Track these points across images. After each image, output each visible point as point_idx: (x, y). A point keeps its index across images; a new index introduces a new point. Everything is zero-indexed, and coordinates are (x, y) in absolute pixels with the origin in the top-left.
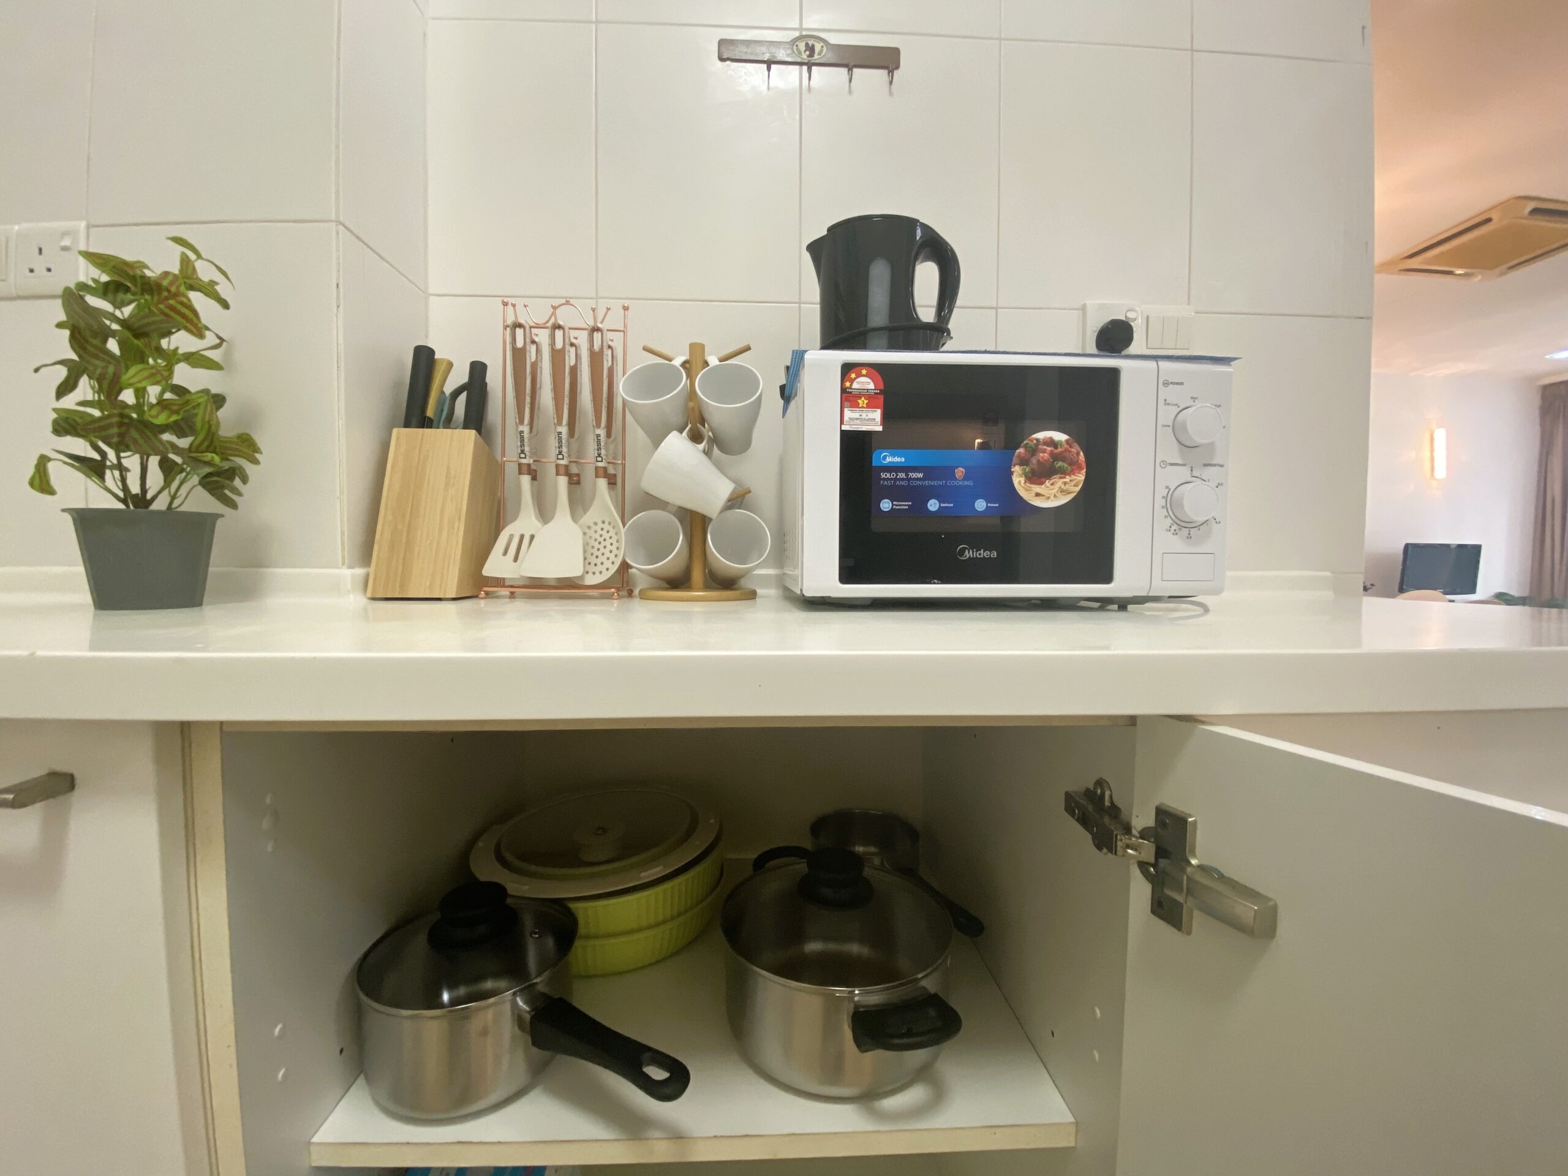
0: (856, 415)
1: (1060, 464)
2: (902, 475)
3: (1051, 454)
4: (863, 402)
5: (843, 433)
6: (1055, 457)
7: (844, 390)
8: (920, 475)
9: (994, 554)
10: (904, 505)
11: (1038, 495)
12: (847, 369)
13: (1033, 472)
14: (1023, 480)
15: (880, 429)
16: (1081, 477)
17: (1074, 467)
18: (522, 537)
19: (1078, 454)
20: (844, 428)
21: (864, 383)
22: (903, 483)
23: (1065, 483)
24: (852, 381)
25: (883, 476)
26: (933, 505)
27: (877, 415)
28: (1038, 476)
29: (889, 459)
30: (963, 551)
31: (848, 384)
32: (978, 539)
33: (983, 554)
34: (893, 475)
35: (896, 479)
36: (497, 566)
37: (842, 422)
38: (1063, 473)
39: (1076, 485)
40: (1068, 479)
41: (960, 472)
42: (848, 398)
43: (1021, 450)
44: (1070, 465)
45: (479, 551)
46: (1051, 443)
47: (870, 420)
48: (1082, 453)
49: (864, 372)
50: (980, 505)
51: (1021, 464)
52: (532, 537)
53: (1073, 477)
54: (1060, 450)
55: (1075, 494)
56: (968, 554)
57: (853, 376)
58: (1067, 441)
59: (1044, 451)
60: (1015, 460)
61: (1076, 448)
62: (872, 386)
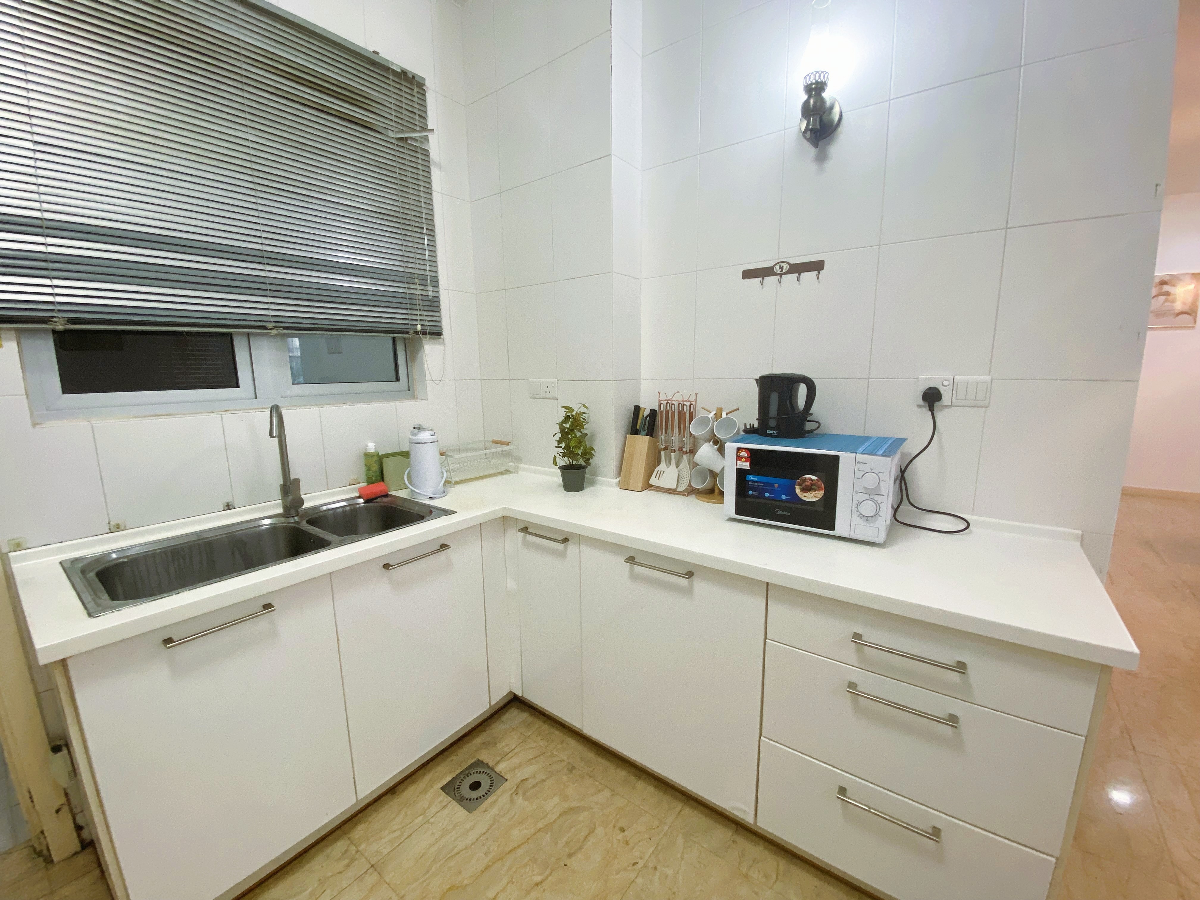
0: (741, 464)
1: (814, 487)
2: (757, 484)
3: (811, 483)
4: (743, 460)
5: (737, 468)
6: (812, 485)
7: (737, 456)
8: (763, 485)
9: (789, 514)
10: (757, 493)
11: (805, 496)
12: (739, 449)
13: (803, 488)
14: (799, 490)
15: (749, 468)
16: (822, 492)
17: (819, 488)
18: (661, 471)
19: (821, 484)
20: (737, 467)
21: (744, 454)
22: (756, 486)
23: (816, 494)
24: (740, 453)
25: (750, 483)
26: (767, 495)
27: (748, 464)
28: (805, 490)
29: (752, 478)
30: (777, 511)
31: (739, 454)
32: (783, 508)
33: (785, 513)
34: (753, 484)
35: (754, 485)
36: (653, 481)
37: (737, 465)
38: (815, 490)
39: (820, 495)
40: (817, 492)
41: (776, 485)
42: (739, 458)
43: (799, 481)
44: (818, 488)
45: (649, 475)
46: (811, 479)
47: (746, 465)
48: (823, 485)
49: (744, 450)
50: (784, 497)
51: (799, 485)
52: (664, 472)
53: (819, 492)
54: (814, 482)
55: (819, 498)
56: (780, 512)
57: (740, 451)
58: (817, 479)
59: (808, 482)
60: (796, 484)
61: (820, 482)
62: (746, 455)
